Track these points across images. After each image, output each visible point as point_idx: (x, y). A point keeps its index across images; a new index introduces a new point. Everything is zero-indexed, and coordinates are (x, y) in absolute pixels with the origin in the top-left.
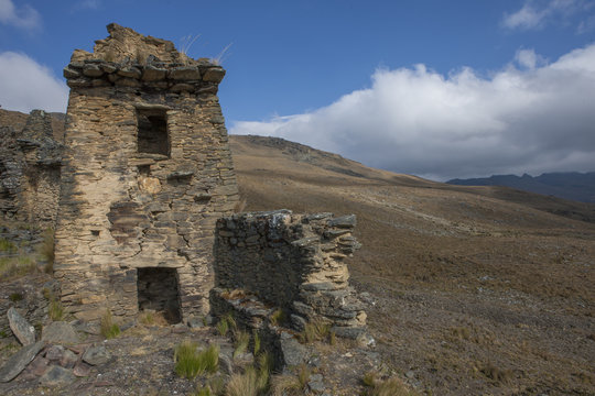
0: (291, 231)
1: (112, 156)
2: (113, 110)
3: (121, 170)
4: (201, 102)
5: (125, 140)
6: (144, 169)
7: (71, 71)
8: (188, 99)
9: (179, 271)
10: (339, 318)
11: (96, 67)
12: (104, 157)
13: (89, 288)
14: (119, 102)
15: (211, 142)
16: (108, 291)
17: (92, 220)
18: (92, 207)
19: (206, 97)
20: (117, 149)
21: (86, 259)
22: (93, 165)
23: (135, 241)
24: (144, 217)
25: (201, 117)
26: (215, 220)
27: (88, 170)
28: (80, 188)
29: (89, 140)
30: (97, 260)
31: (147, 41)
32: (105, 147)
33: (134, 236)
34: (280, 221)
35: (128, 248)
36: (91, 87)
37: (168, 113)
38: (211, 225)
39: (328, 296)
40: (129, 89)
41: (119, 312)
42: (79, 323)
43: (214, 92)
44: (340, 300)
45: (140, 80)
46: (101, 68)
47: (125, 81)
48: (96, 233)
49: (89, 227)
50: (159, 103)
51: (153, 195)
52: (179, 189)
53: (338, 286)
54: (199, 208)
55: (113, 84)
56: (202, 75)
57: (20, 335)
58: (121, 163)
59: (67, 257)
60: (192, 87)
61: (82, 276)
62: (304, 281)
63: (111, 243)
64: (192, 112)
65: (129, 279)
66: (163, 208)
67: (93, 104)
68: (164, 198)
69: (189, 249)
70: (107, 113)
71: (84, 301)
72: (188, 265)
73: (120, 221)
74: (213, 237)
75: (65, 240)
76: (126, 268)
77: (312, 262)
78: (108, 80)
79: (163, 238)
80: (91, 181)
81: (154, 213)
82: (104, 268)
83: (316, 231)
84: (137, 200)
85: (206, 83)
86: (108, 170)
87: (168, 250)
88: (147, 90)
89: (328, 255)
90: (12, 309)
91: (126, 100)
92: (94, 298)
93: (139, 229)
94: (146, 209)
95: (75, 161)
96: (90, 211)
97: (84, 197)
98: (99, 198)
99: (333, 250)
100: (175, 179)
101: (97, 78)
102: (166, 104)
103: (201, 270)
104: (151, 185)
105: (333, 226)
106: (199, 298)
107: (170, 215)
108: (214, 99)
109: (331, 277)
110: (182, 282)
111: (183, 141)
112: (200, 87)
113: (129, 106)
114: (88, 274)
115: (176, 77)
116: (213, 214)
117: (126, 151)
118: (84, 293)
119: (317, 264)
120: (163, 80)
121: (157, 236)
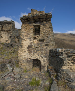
0: (61, 53)
1: (28, 36)
2: (29, 26)
3: (30, 39)
4: (47, 23)
5: (31, 32)
6: (35, 38)
7: (21, 19)
8: (44, 22)
9: (41, 61)
10: (69, 81)
11: (25, 17)
12: (27, 36)
13: (23, 62)
14: (30, 24)
15: (49, 32)
16: (27, 63)
17: (24, 49)
18: (24, 46)
19: (48, 22)
20: (29, 34)
21: (23, 56)
22: (25, 38)
23: (32, 53)
24: (34, 48)
25: (47, 26)
26: (49, 50)
27: (24, 39)
28: (22, 42)
29: (25, 33)
30: (25, 57)
31: (39, 12)
32: (27, 34)
33: (32, 52)
34: (58, 51)
35: (31, 55)
36: (25, 22)
37: (40, 26)
38: (48, 51)
39: (67, 74)
40: (32, 22)
41: (28, 67)
42: (21, 68)
43: (50, 20)
44: (70, 76)
45: (34, 19)
46: (26, 18)
47: (31, 20)
48: (25, 51)
49: (24, 50)
50: (38, 24)
51: (36, 44)
52: (42, 43)
53: (72, 71)
54: (46, 47)
55: (29, 21)
56: (47, 16)
57: (9, 69)
58: (30, 37)
59: (20, 55)
60: (45, 20)
61: (22, 60)
62: (61, 68)
63: (28, 53)
64: (45, 25)
65: (31, 61)
66: (38, 47)
67: (26, 25)
68: (38, 44)
69: (43, 56)
70: (28, 27)
71: (22, 64)
72: (43, 59)
73: (29, 49)
74: (49, 54)
75: (20, 52)
76: (30, 59)
77: (64, 63)
78: (28, 20)
79: (37, 53)
80: (24, 41)
81: (36, 48)
82: (26, 58)
83: (67, 54)
84: (33, 45)
85: (48, 18)
86: (28, 39)
87: (39, 56)
88: (36, 21)
89: (70, 61)
90: (8, 64)
91: (32, 24)
92: (24, 64)
93: (33, 51)
94: (34, 47)
95: (22, 37)
96: (24, 47)
97: (23, 44)
98: (26, 44)
99: (71, 60)
100: (41, 40)
101: (26, 20)
102: (39, 24)
103: (45, 61)
104: (36, 42)
105: (71, 53)
106: (45, 67)
107: (39, 48)
108: (50, 22)
109: (70, 68)
110: (41, 63)
111: (43, 32)
112: (47, 19)
113: (32, 25)
114: (23, 59)
115: (41, 18)
116: (49, 48)
117: (31, 34)
118: (23, 63)
119: (65, 64)
120: (39, 19)
121: (36, 53)
